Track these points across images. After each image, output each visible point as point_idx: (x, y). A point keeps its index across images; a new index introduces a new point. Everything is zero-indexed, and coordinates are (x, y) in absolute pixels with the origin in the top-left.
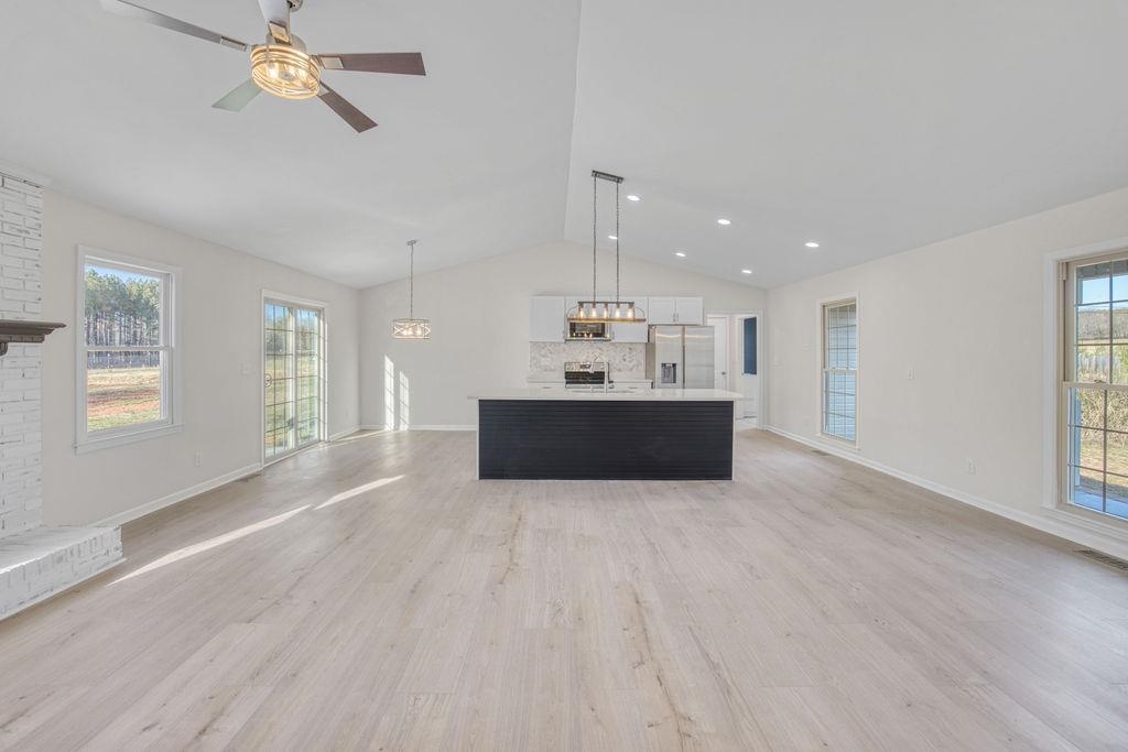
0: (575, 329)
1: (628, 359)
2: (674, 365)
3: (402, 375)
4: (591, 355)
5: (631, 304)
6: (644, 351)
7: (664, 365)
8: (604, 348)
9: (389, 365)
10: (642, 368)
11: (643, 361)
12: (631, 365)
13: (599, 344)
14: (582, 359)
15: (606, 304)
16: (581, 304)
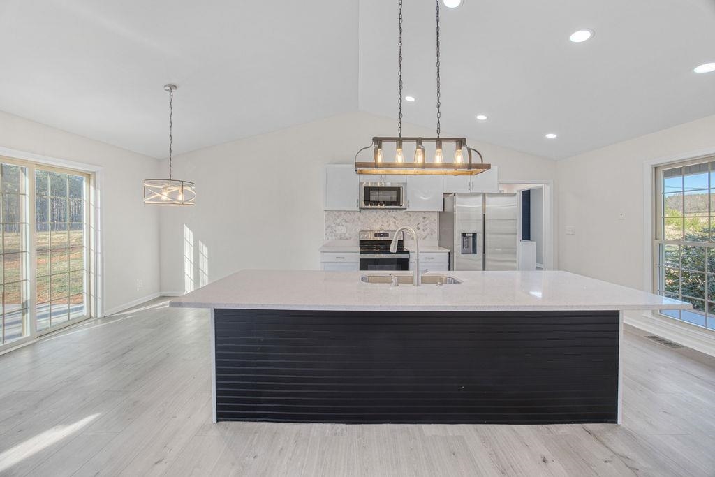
0: (370, 197)
1: (421, 228)
2: (474, 235)
3: (200, 243)
4: (386, 224)
5: (461, 142)
6: (437, 220)
7: (464, 235)
8: (399, 218)
9: (188, 233)
10: (436, 236)
11: (437, 230)
12: (425, 234)
13: (393, 213)
14: (377, 228)
15: (419, 141)
16: (378, 141)
